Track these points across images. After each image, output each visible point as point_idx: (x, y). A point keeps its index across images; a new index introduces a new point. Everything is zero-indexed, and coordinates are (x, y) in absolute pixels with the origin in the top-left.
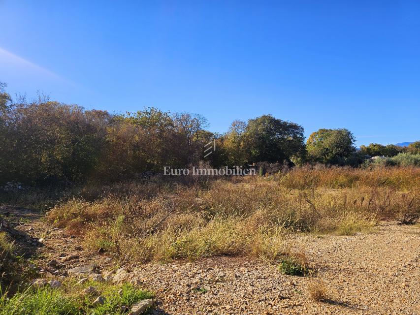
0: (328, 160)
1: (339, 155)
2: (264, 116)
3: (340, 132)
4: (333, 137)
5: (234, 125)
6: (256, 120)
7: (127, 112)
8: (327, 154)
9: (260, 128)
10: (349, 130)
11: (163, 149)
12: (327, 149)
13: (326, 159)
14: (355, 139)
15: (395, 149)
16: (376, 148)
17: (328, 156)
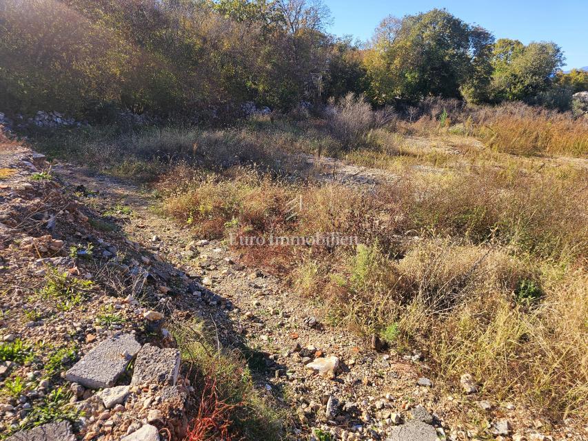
0: (514, 95)
1: (532, 87)
2: (435, 11)
3: (543, 49)
4: (530, 56)
5: (383, 24)
6: (420, 18)
8: (515, 84)
9: (427, 33)
10: (559, 46)
12: (516, 76)
13: (511, 93)
14: (564, 62)
16: (581, 78)
17: (515, 87)
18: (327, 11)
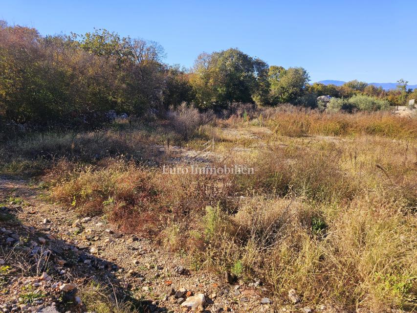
0: (284, 99)
1: (294, 94)
2: (231, 50)
3: (296, 71)
4: (290, 76)
5: (200, 57)
6: (222, 53)
7: (71, 33)
8: (284, 93)
9: (228, 63)
11: (128, 84)
12: (283, 88)
13: (282, 98)
14: (309, 79)
15: (334, 89)
16: (320, 88)
17: (284, 95)
18: (161, 49)
